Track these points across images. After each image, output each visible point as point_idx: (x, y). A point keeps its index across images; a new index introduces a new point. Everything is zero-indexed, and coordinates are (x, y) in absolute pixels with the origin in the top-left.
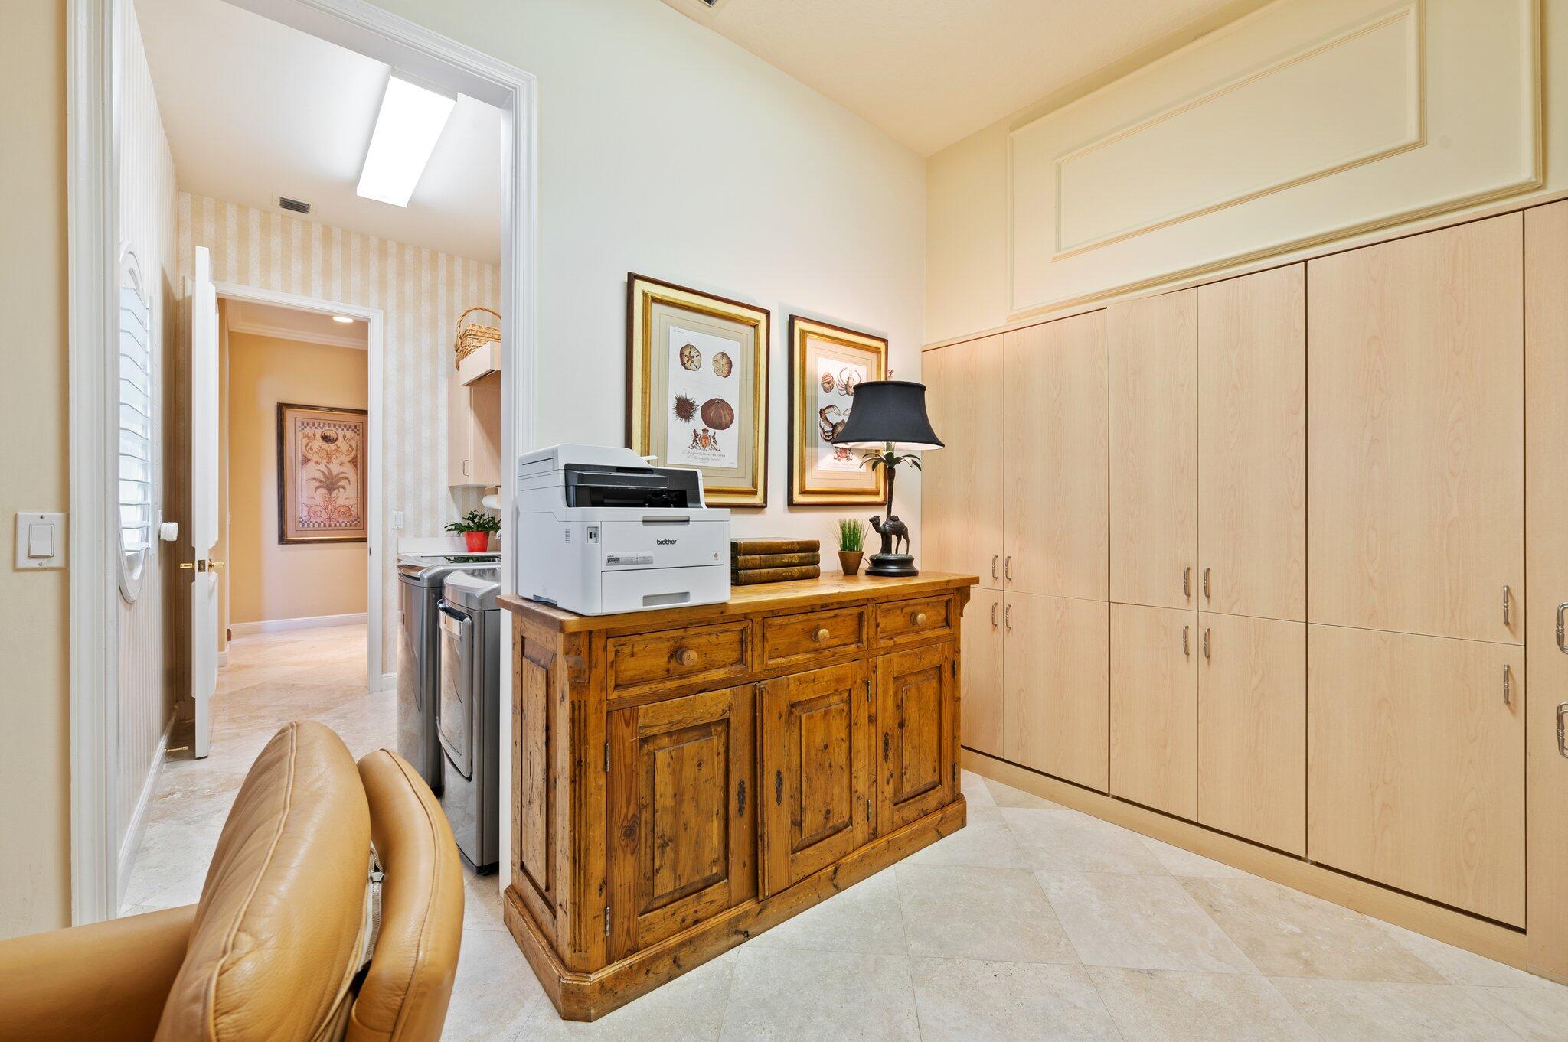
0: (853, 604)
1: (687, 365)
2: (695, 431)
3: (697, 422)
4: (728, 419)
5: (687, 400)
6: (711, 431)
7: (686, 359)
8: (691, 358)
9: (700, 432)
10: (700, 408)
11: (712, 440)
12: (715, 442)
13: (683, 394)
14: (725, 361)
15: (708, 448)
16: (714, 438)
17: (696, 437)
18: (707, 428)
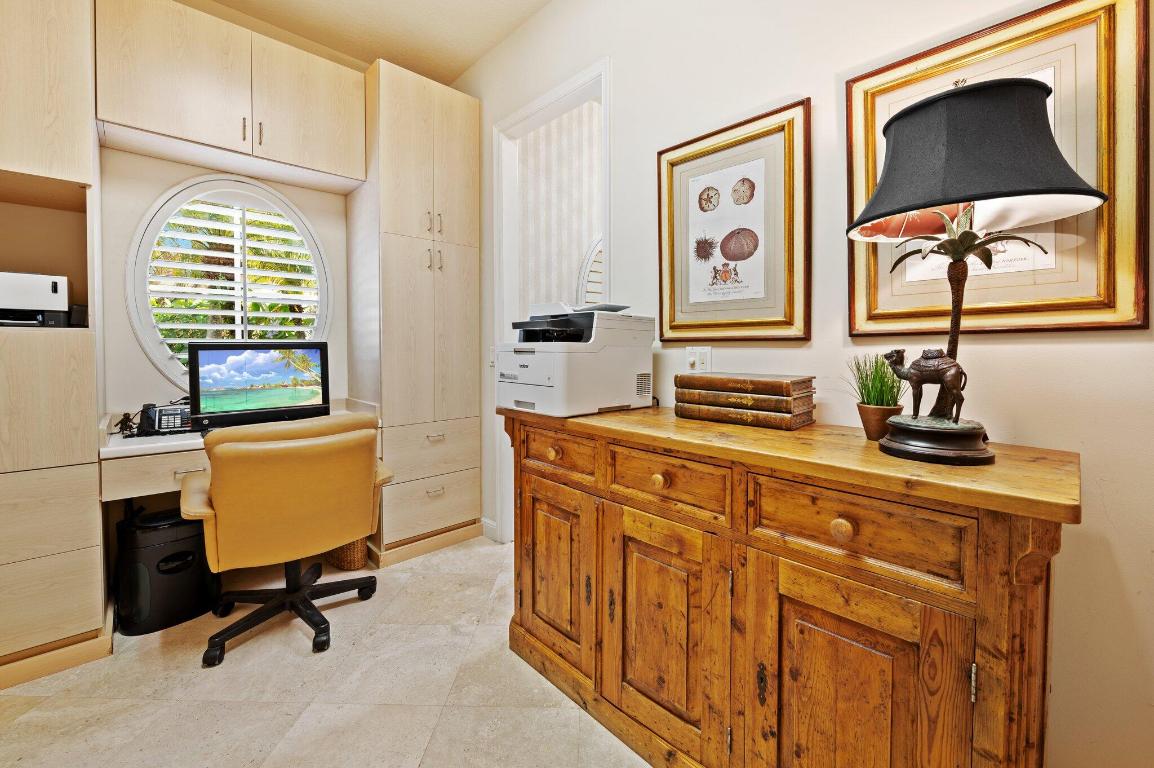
0: (708, 460)
1: (706, 207)
2: (714, 268)
3: (717, 258)
4: (752, 247)
5: (706, 241)
6: (732, 264)
7: (704, 202)
8: (709, 199)
9: (720, 267)
10: (719, 244)
11: (733, 273)
12: (736, 274)
13: (701, 236)
14: (747, 185)
15: (728, 282)
16: (735, 270)
17: (716, 274)
18: (727, 262)
